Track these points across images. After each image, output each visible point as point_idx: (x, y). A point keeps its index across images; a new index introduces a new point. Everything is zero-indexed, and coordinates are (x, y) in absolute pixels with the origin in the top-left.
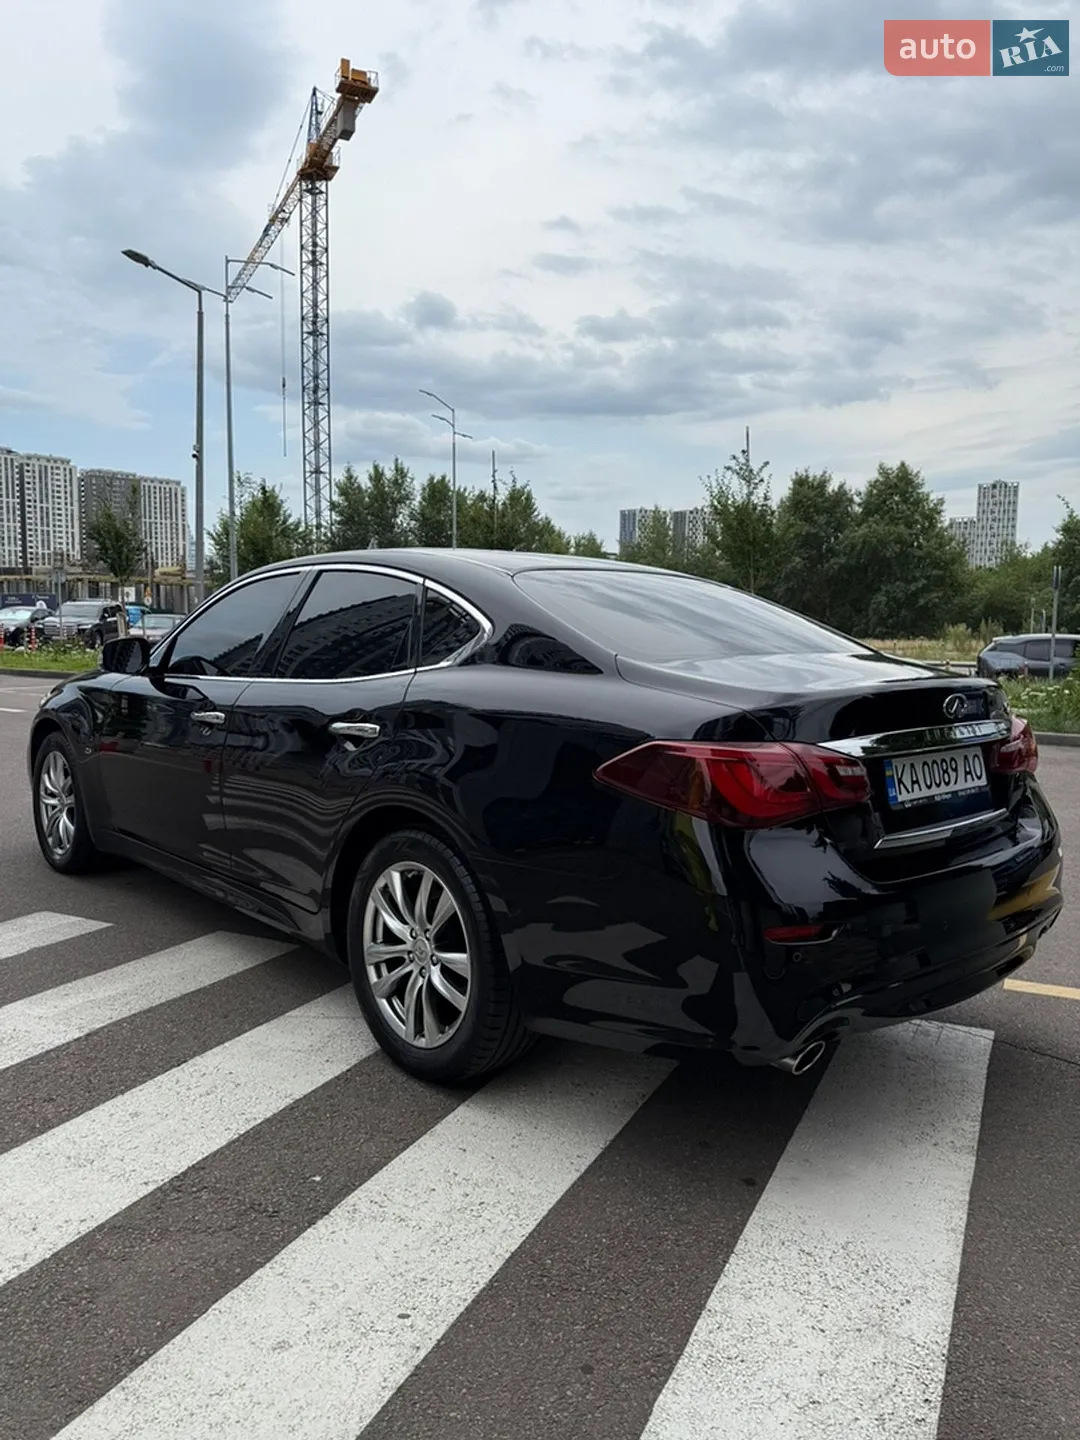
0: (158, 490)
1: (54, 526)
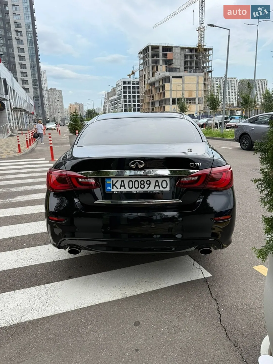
1: (231, 96)
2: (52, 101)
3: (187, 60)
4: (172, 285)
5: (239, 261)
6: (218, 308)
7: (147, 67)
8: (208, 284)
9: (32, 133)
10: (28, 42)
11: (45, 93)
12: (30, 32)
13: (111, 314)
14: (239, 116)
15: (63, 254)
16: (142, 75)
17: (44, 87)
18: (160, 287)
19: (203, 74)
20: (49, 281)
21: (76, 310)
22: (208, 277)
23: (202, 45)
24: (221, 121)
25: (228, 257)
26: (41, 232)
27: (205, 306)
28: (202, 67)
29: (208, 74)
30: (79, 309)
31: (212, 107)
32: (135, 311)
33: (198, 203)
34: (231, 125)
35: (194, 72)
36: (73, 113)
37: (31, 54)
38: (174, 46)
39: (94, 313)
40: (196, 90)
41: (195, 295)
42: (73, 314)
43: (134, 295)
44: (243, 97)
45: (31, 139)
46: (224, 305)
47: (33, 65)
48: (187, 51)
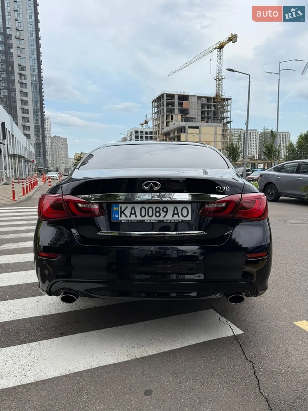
0: (282, 135)
1: (252, 148)
2: (56, 150)
3: (204, 109)
4: (194, 343)
5: (276, 315)
6: (255, 372)
7: (161, 116)
8: (239, 342)
9: (30, 182)
10: (33, 86)
11: (48, 141)
12: (35, 76)
13: (114, 381)
14: (261, 169)
15: (55, 307)
16: (156, 124)
17: (47, 134)
18: (179, 346)
19: (221, 124)
20: (34, 339)
21: (67, 375)
22: (239, 334)
23: (220, 94)
24: (242, 174)
25: (262, 312)
26: (30, 282)
27: (237, 369)
28: (220, 117)
29: (226, 125)
30: (71, 374)
31: (231, 156)
32: (146, 376)
33: (226, 235)
34: (253, 178)
35: (211, 122)
36: (77, 157)
37: (34, 99)
38: (190, 94)
39: (91, 378)
40: (213, 142)
41: (224, 355)
42: (62, 381)
43: (145, 356)
44: (266, 147)
45: (28, 186)
46: (262, 369)
47: (36, 110)
48: (204, 100)
